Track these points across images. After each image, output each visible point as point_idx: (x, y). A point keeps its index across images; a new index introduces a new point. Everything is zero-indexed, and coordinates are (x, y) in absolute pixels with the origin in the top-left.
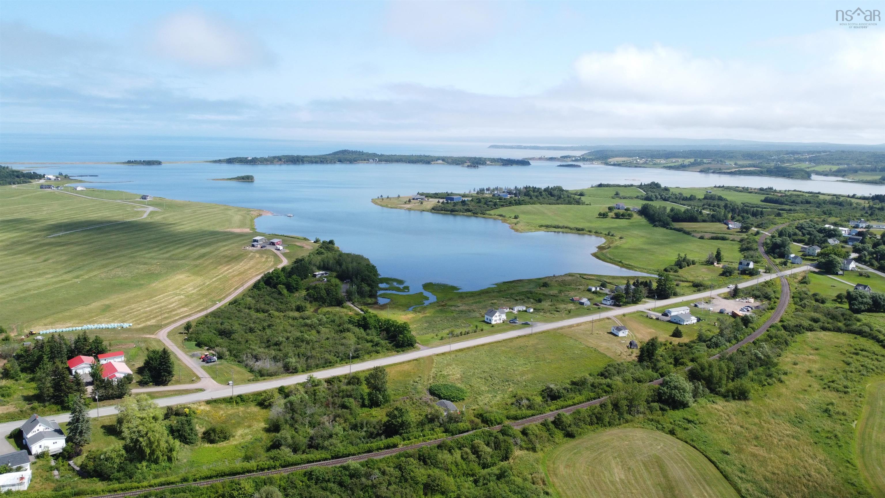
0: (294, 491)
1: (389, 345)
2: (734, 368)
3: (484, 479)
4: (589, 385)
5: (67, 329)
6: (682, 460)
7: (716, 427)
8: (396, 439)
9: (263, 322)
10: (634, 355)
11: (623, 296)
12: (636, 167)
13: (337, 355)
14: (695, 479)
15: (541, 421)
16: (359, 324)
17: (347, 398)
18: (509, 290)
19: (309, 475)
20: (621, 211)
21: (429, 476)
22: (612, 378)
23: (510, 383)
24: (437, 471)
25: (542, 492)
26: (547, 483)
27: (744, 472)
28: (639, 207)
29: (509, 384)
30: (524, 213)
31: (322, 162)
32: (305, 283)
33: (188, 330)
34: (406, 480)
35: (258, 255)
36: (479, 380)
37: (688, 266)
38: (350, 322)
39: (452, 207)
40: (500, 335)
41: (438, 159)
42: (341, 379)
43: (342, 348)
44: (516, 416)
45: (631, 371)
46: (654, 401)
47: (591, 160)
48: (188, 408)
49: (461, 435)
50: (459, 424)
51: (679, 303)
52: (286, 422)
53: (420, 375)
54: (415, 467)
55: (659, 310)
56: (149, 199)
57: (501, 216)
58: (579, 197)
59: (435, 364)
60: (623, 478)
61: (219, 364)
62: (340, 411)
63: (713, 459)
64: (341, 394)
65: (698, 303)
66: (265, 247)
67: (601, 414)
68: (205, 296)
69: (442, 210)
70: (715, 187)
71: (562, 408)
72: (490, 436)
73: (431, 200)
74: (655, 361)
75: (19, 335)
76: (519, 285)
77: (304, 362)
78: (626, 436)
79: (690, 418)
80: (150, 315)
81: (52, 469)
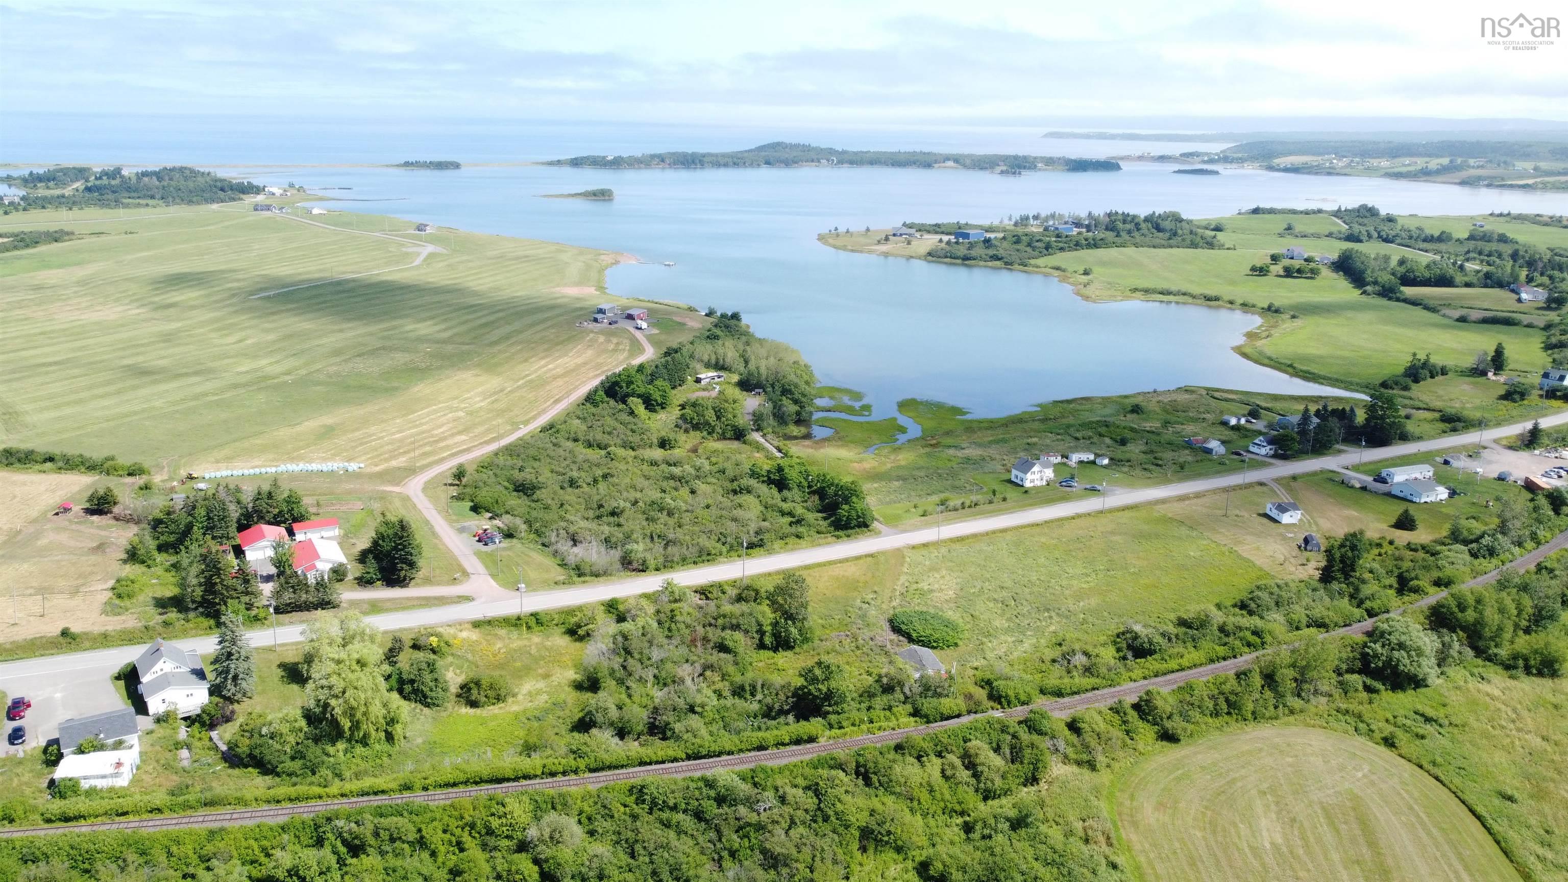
0: (607, 824)
1: (821, 523)
2: (1532, 607)
3: (985, 825)
4: (1215, 627)
5: (252, 471)
6: (1411, 808)
7: (1485, 735)
8: (815, 725)
9: (594, 468)
10: (1313, 564)
11: (1293, 439)
12: (1329, 174)
13: (723, 540)
14: (1438, 854)
15: (1110, 702)
16: (769, 478)
17: (729, 632)
18: (1063, 417)
19: (639, 793)
20: (1297, 264)
21: (872, 812)
22: (1265, 614)
23: (1053, 614)
24: (890, 800)
25: (1104, 862)
26: (1114, 842)
27: (1549, 845)
28: (1334, 256)
29: (1051, 617)
30: (1103, 264)
31: (736, 164)
32: (679, 396)
33: (459, 479)
34: (826, 819)
35: (602, 339)
36: (991, 605)
37: (1432, 377)
38: (754, 474)
39: (966, 252)
40: (1039, 510)
41: (947, 158)
42: (726, 587)
43: (732, 527)
44: (1060, 690)
45: (1306, 601)
46: (1351, 671)
47: (1241, 161)
48: (436, 636)
49: (945, 723)
50: (943, 700)
51: (1410, 455)
52: (612, 672)
53: (876, 589)
54: (847, 792)
55: (1367, 468)
56: (429, 230)
57: (1058, 269)
58: (1213, 233)
59: (906, 565)
60: (1280, 841)
61: (504, 549)
62: (716, 657)
63: (1480, 809)
64: (720, 621)
65: (1452, 457)
66: (616, 322)
67: (1236, 694)
68: (501, 413)
69: (946, 257)
70: (1491, 215)
71: (1156, 676)
72: (1003, 731)
73: (926, 236)
74: (1356, 582)
75: (171, 479)
76: (1083, 407)
77: (661, 549)
78: (1289, 745)
79: (1430, 713)
80: (399, 448)
81: (178, 745)
